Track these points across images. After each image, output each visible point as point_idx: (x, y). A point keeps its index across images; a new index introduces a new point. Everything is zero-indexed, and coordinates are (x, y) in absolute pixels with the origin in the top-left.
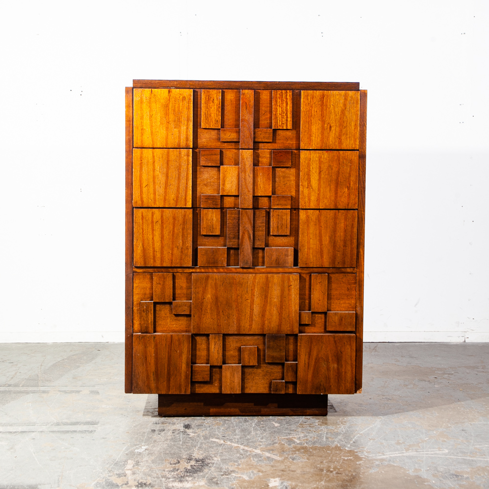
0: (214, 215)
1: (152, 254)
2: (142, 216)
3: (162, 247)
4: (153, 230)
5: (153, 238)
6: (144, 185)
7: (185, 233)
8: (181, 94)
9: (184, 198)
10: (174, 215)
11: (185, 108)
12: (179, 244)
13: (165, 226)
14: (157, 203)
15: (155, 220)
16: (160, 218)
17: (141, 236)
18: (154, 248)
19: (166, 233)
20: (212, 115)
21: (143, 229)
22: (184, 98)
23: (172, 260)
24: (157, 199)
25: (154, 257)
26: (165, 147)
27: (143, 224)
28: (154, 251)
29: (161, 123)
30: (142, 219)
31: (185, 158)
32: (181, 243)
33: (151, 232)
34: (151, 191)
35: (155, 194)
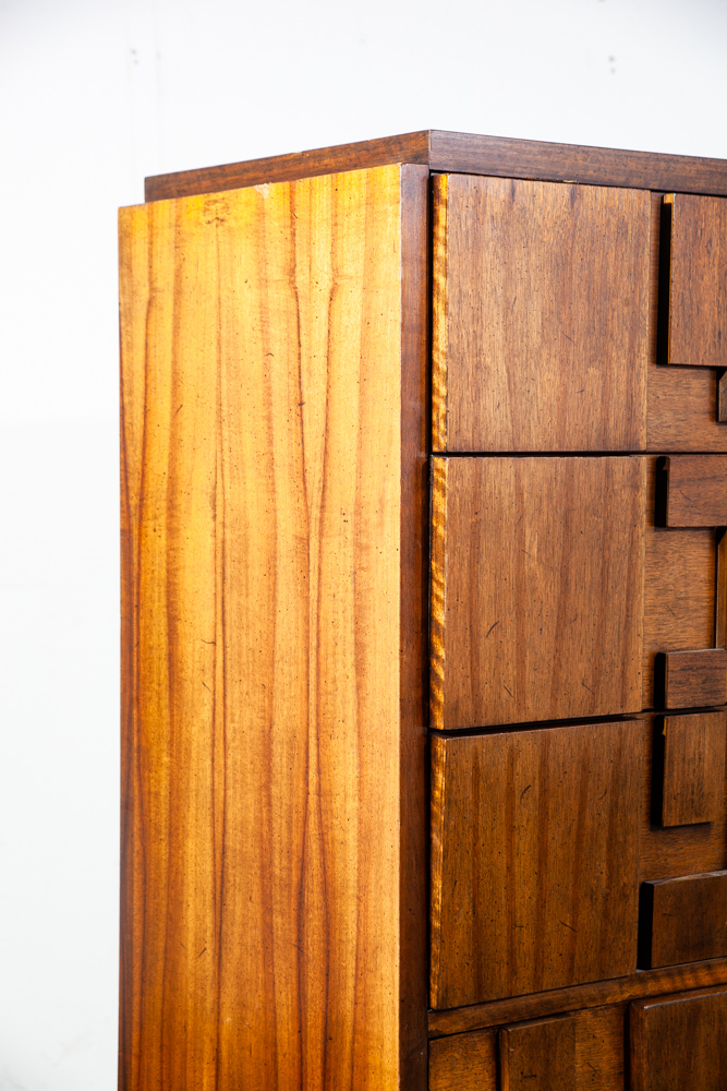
0: (708, 739)
1: (503, 942)
2: (476, 768)
3: (541, 903)
4: (511, 829)
5: (509, 868)
6: (485, 626)
7: (619, 830)
8: (611, 210)
9: (617, 671)
10: (586, 750)
11: (626, 272)
12: (598, 879)
13: (551, 806)
14: (529, 703)
15: (519, 783)
16: (537, 770)
17: (467, 865)
18: (511, 913)
19: (555, 834)
20: (706, 307)
21: (476, 830)
22: (622, 228)
23: (572, 958)
24: (528, 687)
25: (512, 953)
26: (555, 448)
27: (476, 804)
28: (513, 925)
29: (544, 340)
30: (476, 784)
31: (626, 495)
32: (604, 876)
33: (504, 838)
34: (510, 649)
35: (521, 663)
